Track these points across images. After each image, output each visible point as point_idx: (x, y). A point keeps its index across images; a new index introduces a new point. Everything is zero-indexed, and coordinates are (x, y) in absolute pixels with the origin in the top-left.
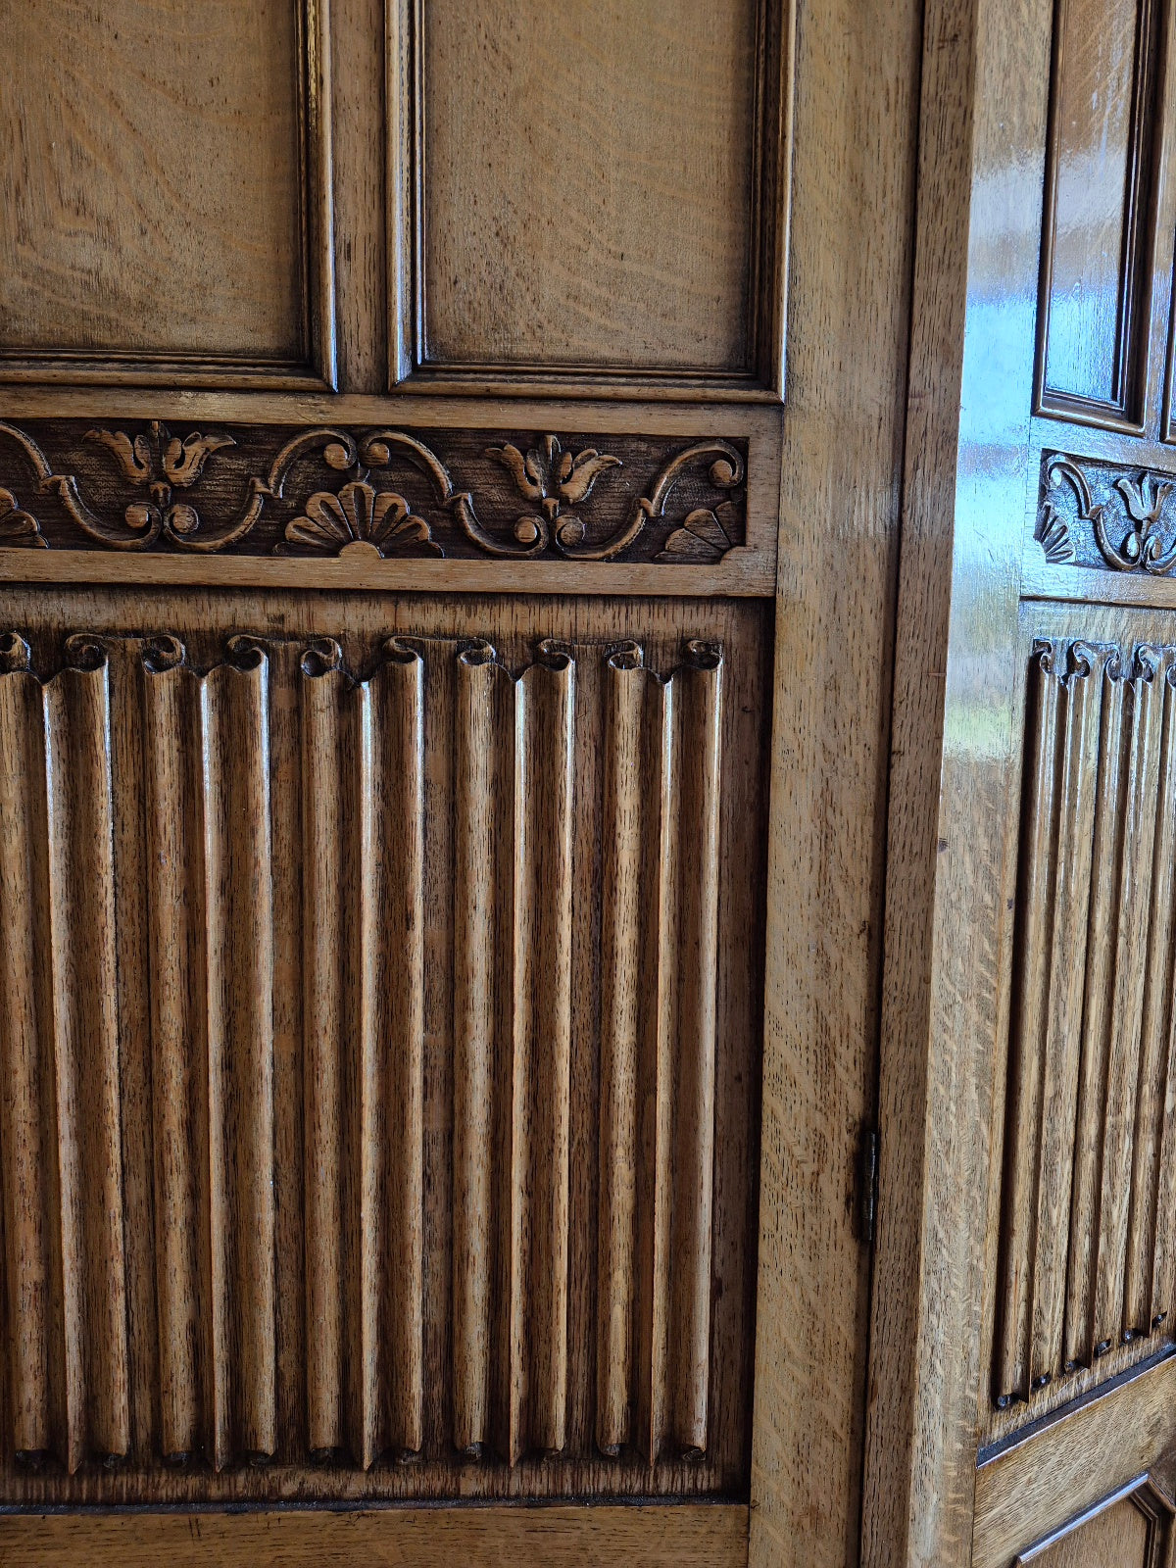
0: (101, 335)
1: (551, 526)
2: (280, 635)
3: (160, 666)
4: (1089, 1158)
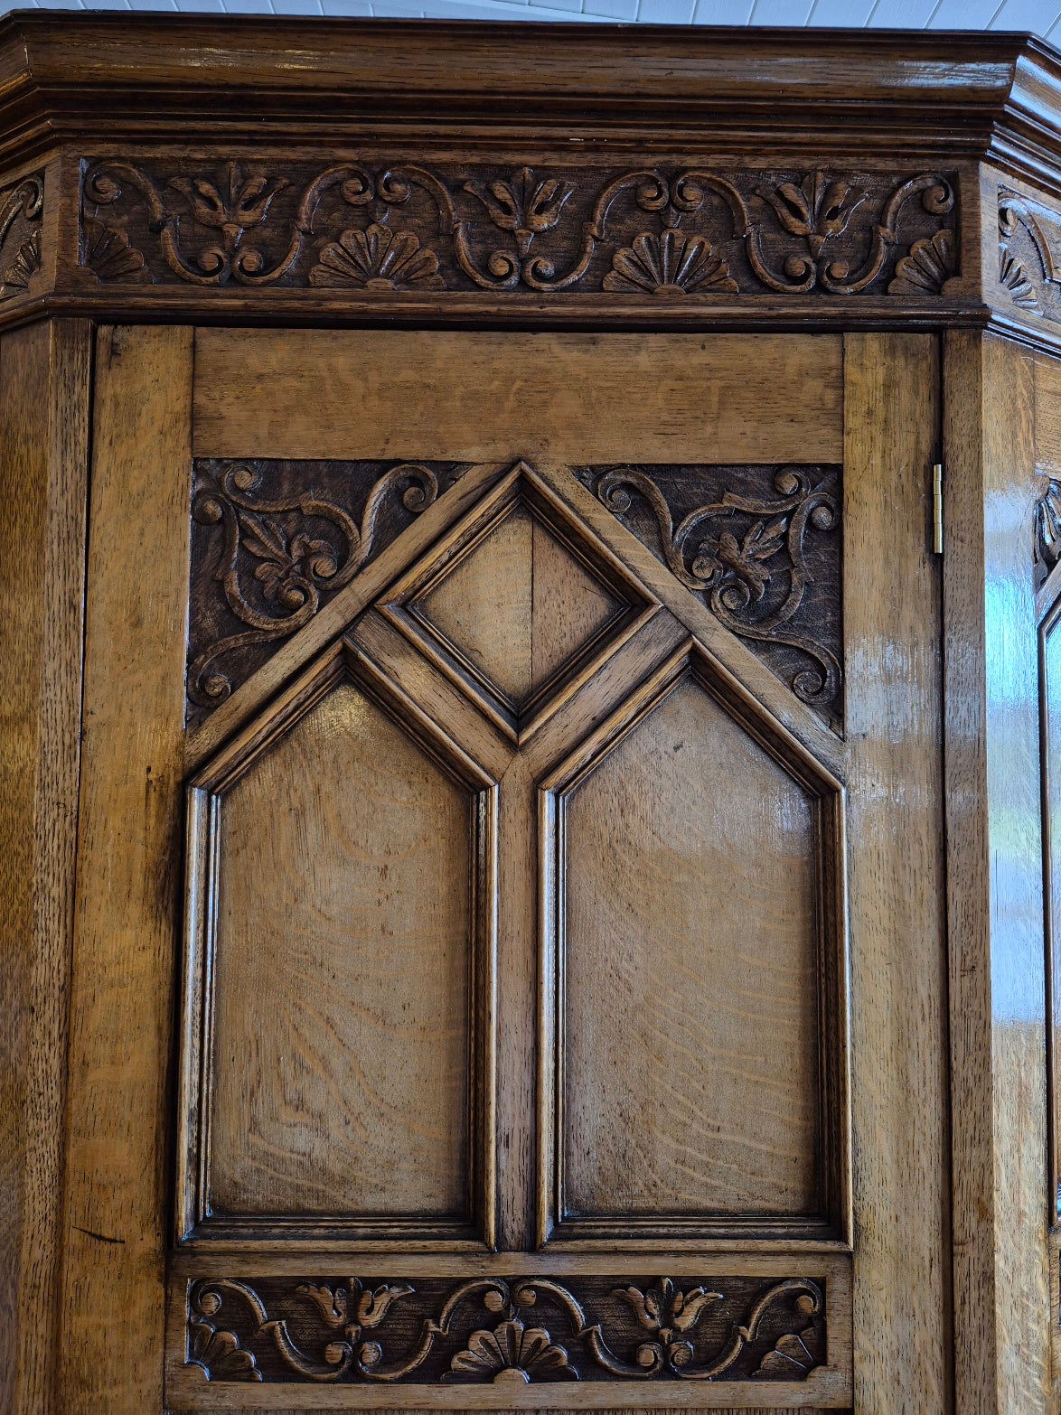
0: (311, 1204)
1: (666, 1351)
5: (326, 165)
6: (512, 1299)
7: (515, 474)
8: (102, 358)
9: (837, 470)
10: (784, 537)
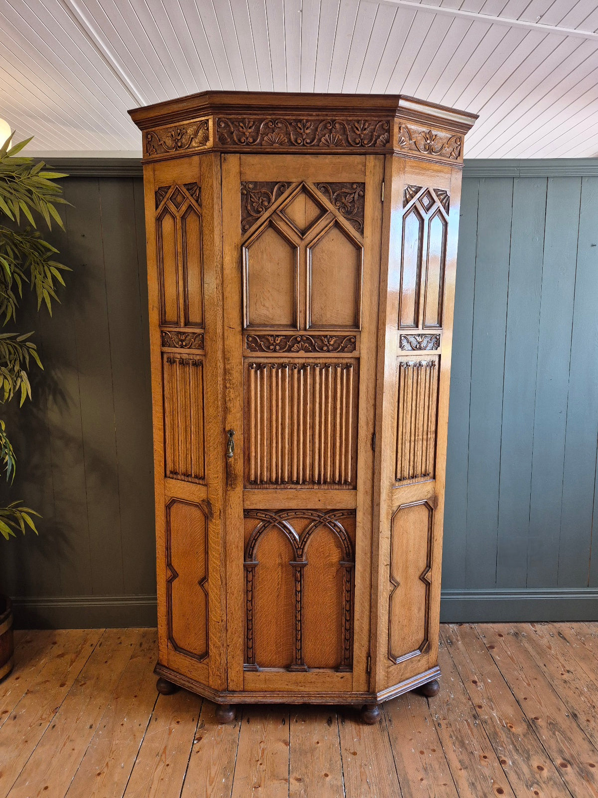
0: (266, 323)
1: (328, 348)
2: (290, 363)
3: (273, 368)
4: (413, 444)
5: (265, 119)
6: (302, 339)
7: (302, 184)
8: (222, 161)
9: (364, 183)
10: (354, 197)
